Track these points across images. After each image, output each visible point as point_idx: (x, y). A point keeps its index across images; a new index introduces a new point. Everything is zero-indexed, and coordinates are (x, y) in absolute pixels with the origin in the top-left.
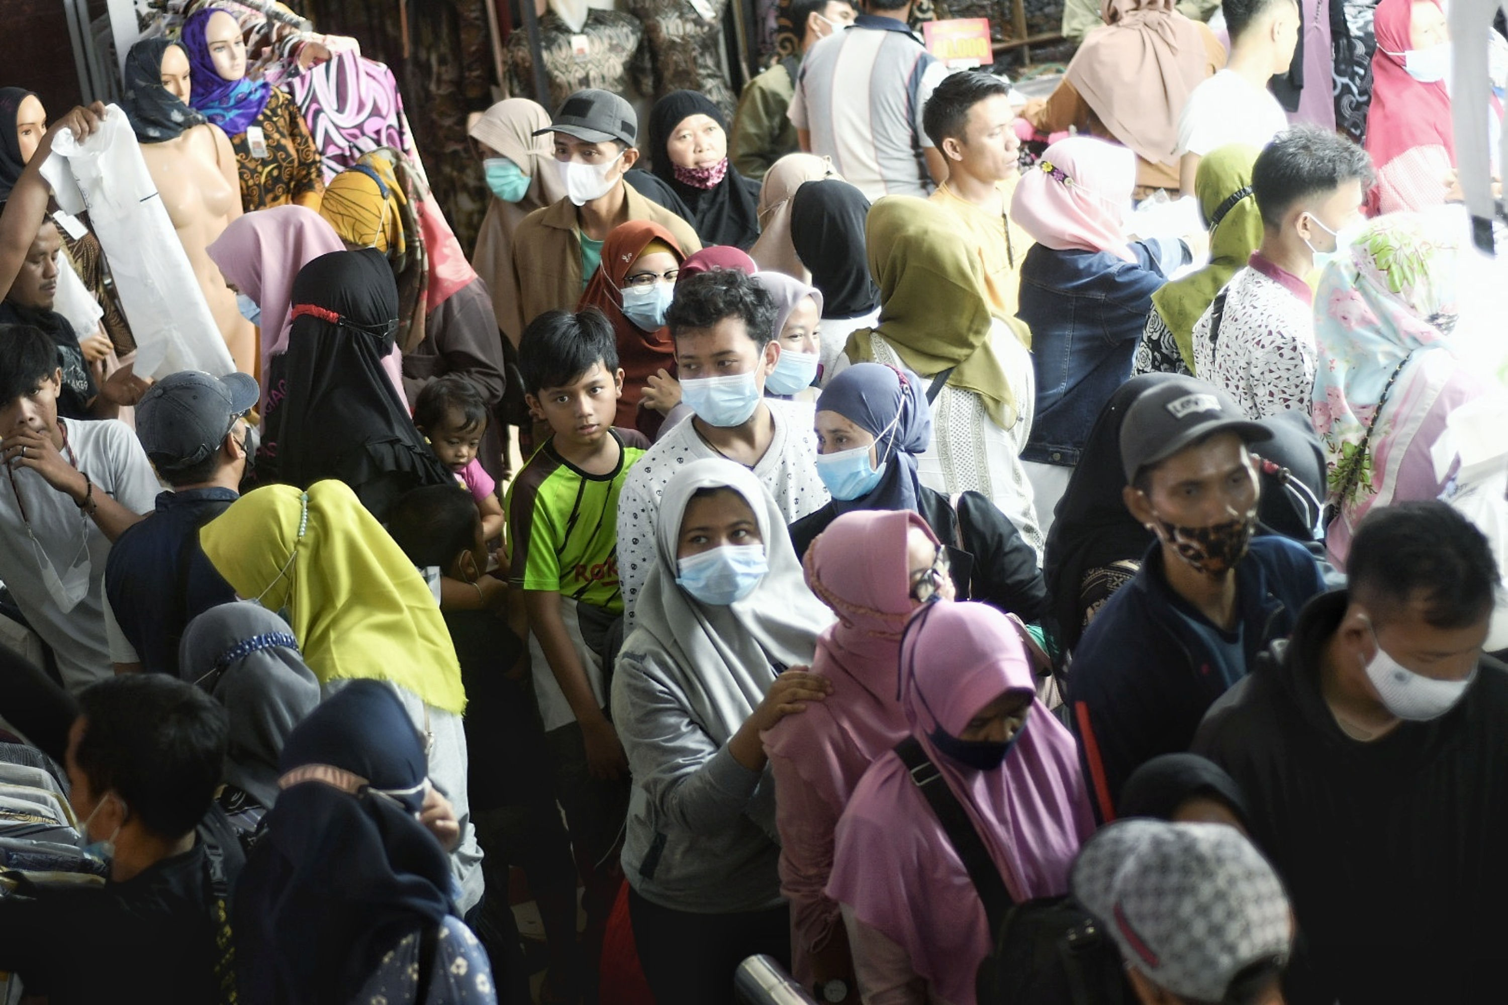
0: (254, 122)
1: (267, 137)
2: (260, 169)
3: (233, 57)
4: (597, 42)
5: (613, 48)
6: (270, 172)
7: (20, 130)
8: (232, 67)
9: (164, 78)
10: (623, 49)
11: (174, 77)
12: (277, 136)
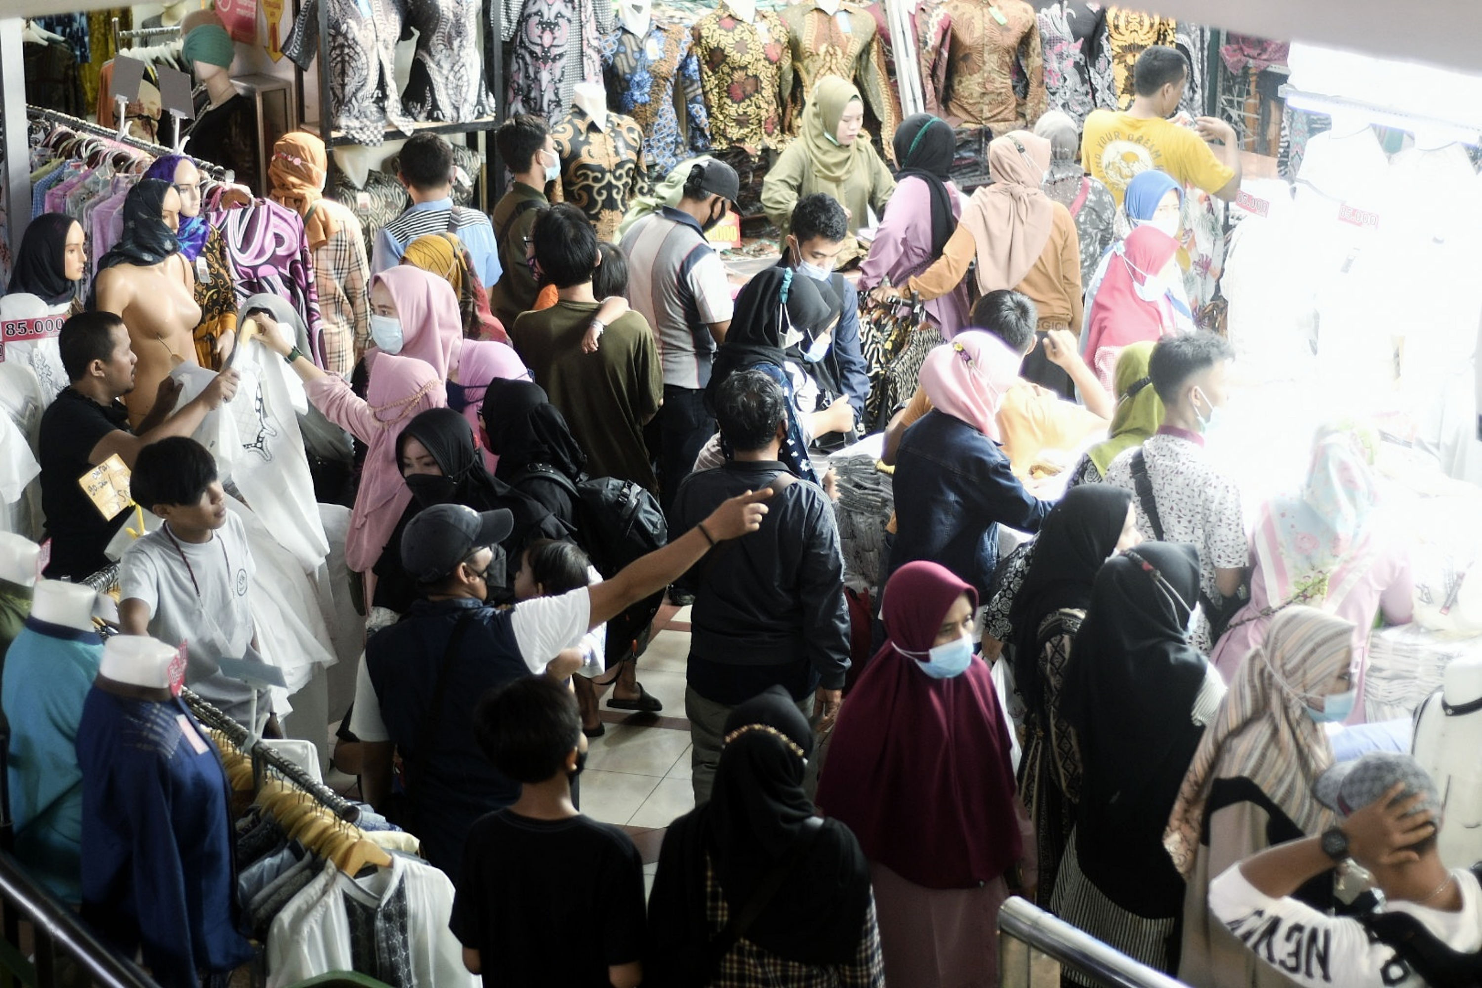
0: (199, 252)
1: (210, 266)
2: (205, 292)
3: (193, 198)
4: (376, 199)
5: (388, 205)
6: (212, 295)
7: (67, 249)
8: (192, 205)
9: (164, 213)
10: (397, 207)
11: (171, 212)
12: (216, 266)
